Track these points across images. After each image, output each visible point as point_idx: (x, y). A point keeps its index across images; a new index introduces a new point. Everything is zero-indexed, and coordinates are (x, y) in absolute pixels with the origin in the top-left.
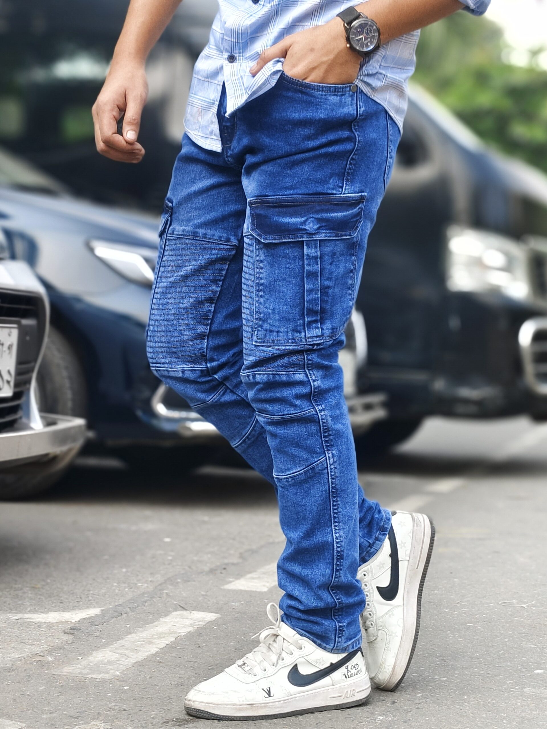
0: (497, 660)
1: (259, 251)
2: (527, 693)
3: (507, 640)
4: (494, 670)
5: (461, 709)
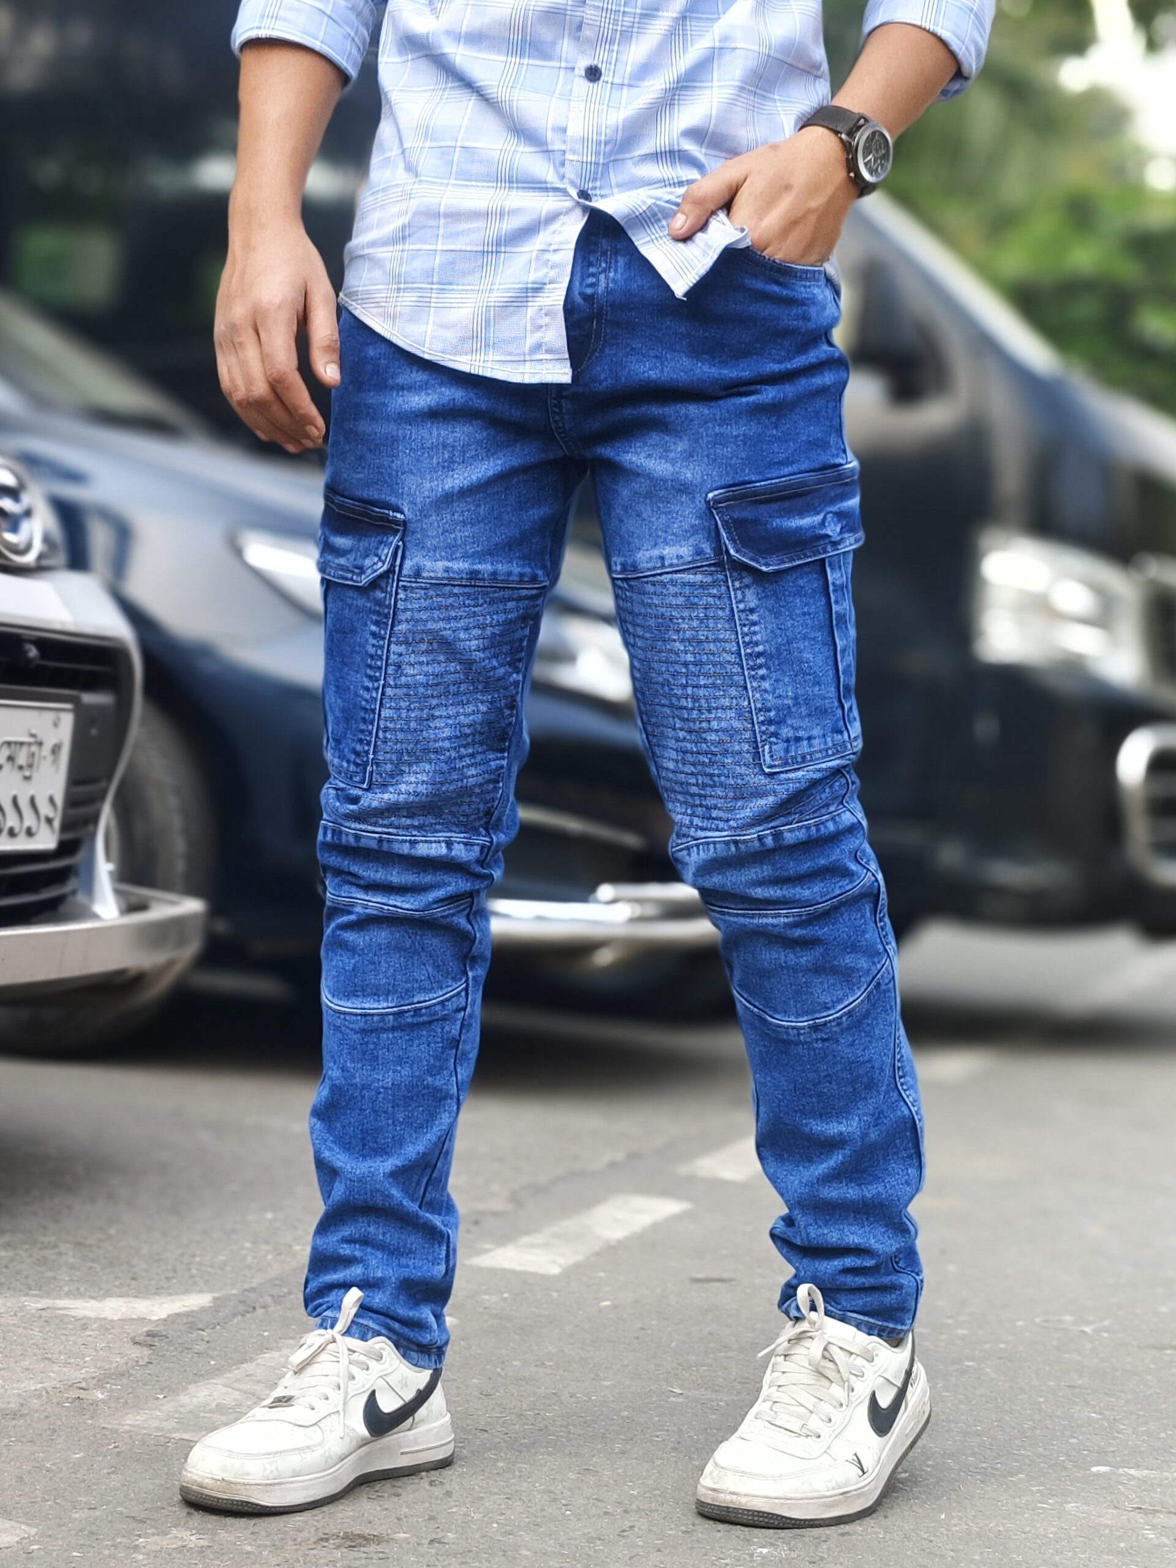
0: (1018, 1442)
1: (743, 592)
2: (1071, 1515)
3: (1042, 1400)
4: (1008, 1462)
5: (931, 1541)
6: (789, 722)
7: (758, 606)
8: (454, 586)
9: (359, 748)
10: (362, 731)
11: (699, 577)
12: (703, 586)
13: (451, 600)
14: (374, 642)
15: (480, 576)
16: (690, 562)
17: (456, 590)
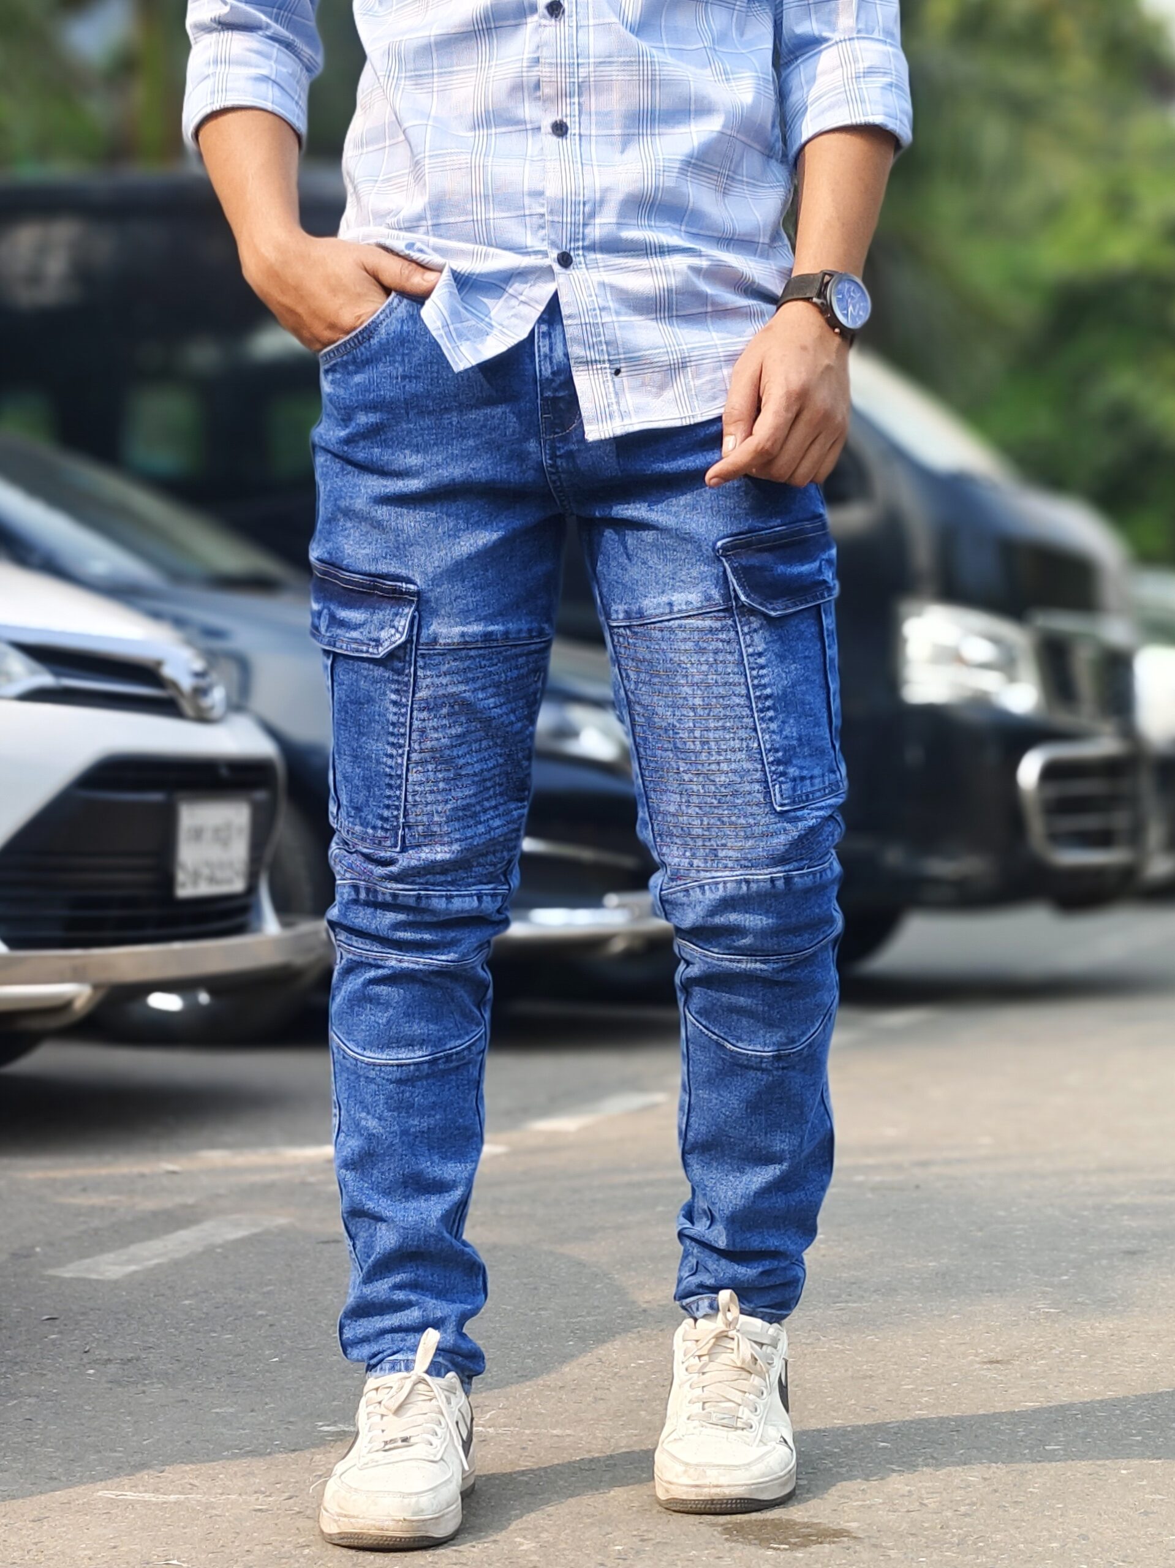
6: (794, 762)
7: (765, 650)
8: (470, 649)
9: (386, 813)
10: (389, 797)
11: (708, 623)
12: (711, 630)
13: (467, 663)
14: (395, 710)
15: (494, 637)
16: (698, 608)
17: (472, 653)
